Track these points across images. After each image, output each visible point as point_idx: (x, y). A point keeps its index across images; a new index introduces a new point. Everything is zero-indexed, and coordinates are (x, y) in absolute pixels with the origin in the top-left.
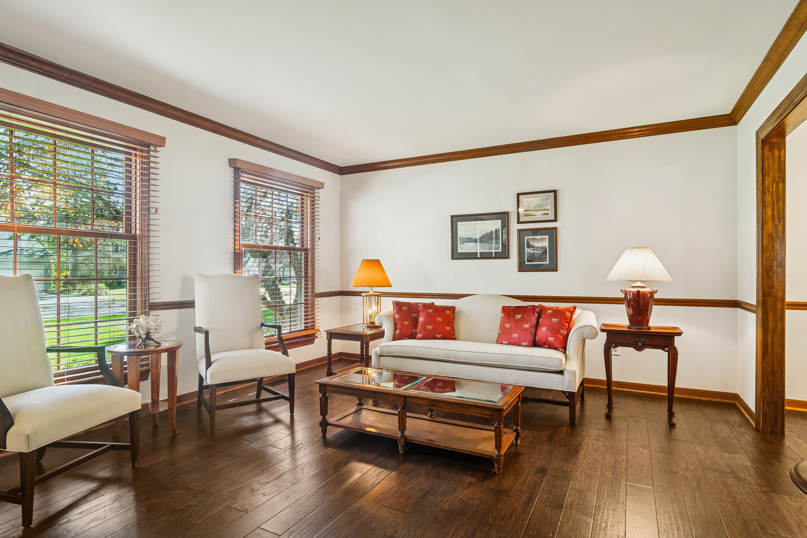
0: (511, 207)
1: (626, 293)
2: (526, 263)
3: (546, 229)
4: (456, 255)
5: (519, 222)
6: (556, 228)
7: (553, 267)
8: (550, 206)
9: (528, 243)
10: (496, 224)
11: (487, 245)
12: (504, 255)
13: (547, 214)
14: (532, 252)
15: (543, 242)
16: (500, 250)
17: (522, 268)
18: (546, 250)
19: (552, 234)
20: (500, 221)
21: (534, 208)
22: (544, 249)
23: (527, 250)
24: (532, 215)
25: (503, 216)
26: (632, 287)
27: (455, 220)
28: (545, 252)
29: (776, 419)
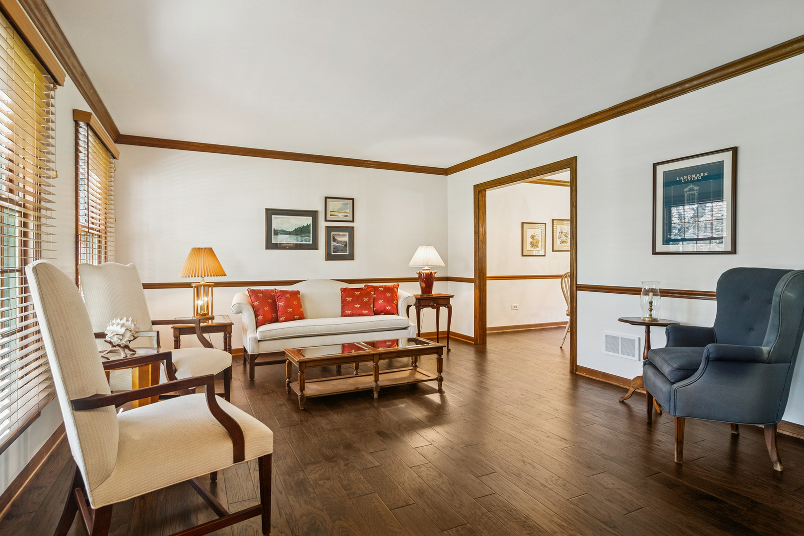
0: (319, 207)
1: (420, 274)
2: (332, 254)
3: (347, 227)
4: (270, 245)
5: (326, 220)
6: (353, 228)
7: (351, 257)
8: (349, 210)
9: (333, 237)
10: (307, 221)
11: (299, 238)
12: (314, 246)
13: (347, 216)
14: (337, 245)
15: (344, 238)
16: (311, 242)
17: (329, 257)
18: (347, 243)
19: (351, 230)
20: (311, 218)
21: (338, 210)
22: (345, 242)
23: (333, 243)
24: (335, 216)
25: (314, 214)
26: (423, 270)
27: (270, 213)
28: (346, 245)
29: (484, 336)
